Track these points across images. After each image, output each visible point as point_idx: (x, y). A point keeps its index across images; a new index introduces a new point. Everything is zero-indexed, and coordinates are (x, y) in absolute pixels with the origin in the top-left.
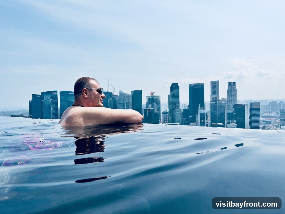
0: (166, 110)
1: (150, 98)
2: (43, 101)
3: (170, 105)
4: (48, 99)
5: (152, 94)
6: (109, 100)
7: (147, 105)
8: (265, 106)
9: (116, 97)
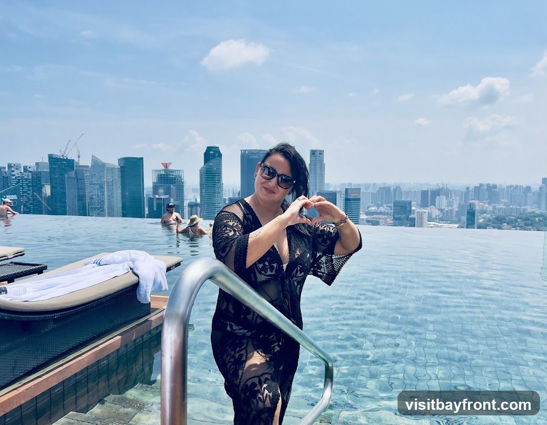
0: (196, 200)
1: (161, 175)
3: (204, 191)
5: (166, 165)
6: (66, 176)
7: (155, 188)
8: (373, 194)
9: (85, 169)
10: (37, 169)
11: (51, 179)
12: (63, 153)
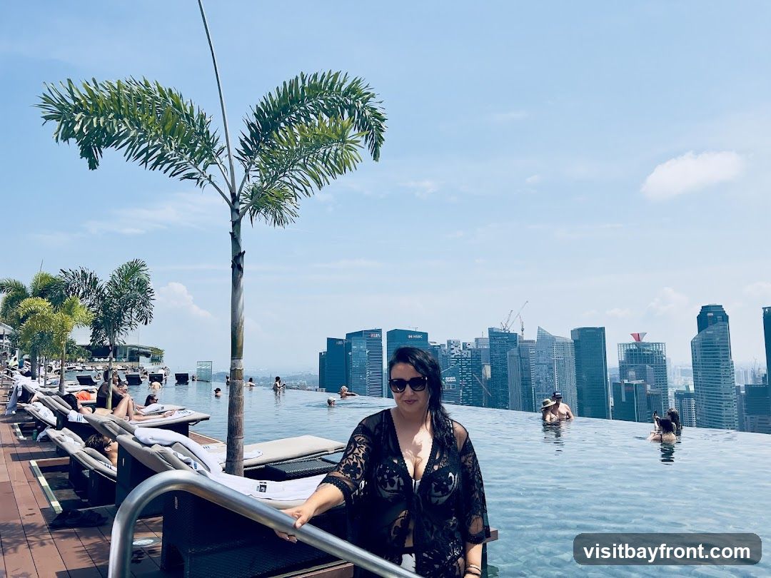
0: (687, 387)
1: (631, 350)
2: (350, 353)
4: (361, 350)
5: (638, 337)
6: (508, 354)
7: (623, 369)
9: (530, 344)
10: (477, 346)
11: (491, 358)
12: (504, 326)
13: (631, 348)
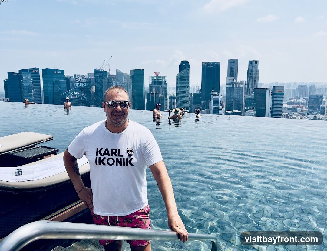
0: (174, 94)
1: (154, 80)
2: (22, 80)
3: (179, 89)
4: (28, 79)
5: (157, 74)
6: (103, 81)
7: (151, 87)
8: (293, 90)
9: (113, 77)
10: (88, 77)
11: (95, 83)
12: (101, 67)
13: (154, 78)
